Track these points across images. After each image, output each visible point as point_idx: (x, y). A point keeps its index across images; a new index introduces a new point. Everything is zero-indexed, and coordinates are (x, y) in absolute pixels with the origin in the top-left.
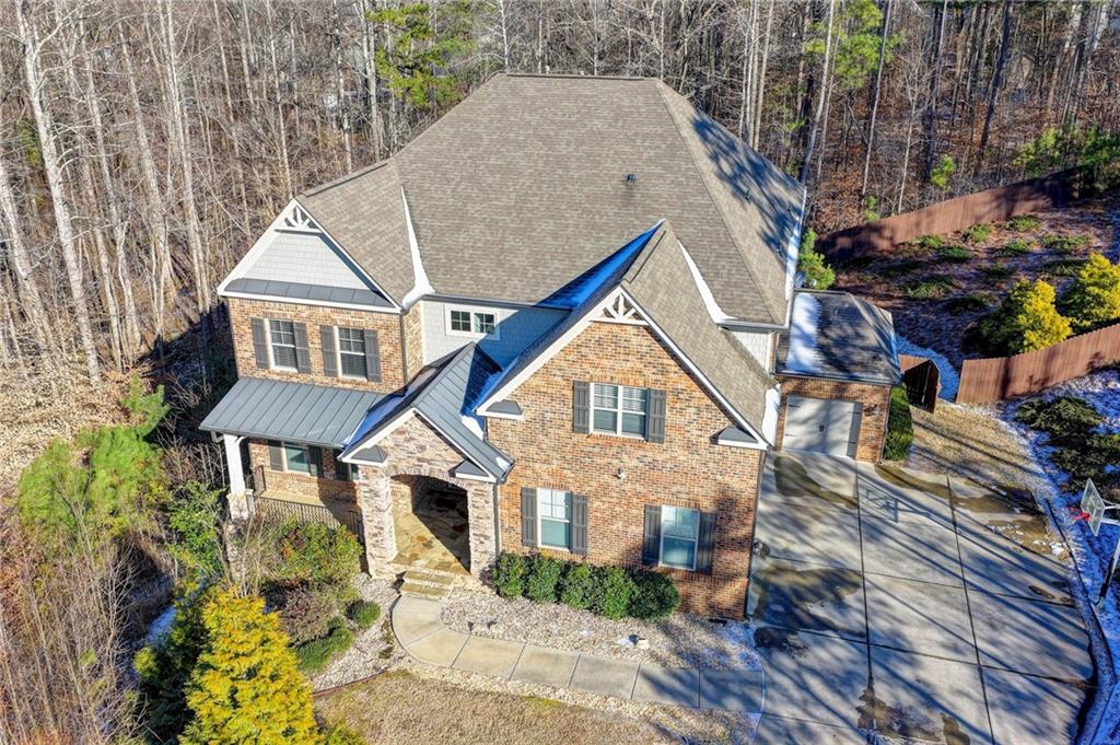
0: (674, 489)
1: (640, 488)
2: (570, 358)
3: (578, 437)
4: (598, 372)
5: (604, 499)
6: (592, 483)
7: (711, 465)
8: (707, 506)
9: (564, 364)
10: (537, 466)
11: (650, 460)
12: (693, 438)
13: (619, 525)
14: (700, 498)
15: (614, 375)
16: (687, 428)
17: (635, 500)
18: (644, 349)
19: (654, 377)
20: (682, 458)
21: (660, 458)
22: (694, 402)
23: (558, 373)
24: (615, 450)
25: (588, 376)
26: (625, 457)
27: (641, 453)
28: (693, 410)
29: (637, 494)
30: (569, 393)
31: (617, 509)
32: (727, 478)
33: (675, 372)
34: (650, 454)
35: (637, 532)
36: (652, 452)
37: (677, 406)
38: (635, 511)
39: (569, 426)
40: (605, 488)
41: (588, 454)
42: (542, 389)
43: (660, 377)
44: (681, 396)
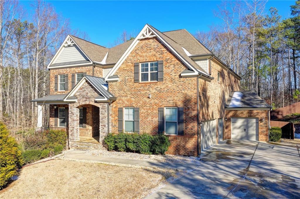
0: (168, 99)
1: (157, 101)
2: (133, 55)
3: (136, 84)
4: (142, 59)
5: (145, 108)
6: (141, 102)
7: (180, 87)
8: (180, 104)
9: (131, 58)
10: (123, 98)
11: (159, 89)
12: (173, 77)
13: (150, 118)
14: (177, 101)
15: (146, 58)
16: (171, 73)
17: (155, 107)
18: (156, 46)
19: (159, 56)
20: (170, 86)
21: (162, 87)
22: (173, 63)
23: (129, 61)
24: (148, 87)
25: (139, 61)
26: (151, 89)
27: (156, 86)
28: (172, 66)
29: (156, 104)
30: (133, 68)
31: (149, 111)
32: (186, 91)
33: (166, 53)
34: (159, 86)
35: (156, 120)
36: (160, 86)
37: (167, 65)
38: (155, 111)
39: (133, 81)
40: (145, 103)
41: (139, 91)
42: (125, 69)
43: (161, 56)
44: (168, 61)
